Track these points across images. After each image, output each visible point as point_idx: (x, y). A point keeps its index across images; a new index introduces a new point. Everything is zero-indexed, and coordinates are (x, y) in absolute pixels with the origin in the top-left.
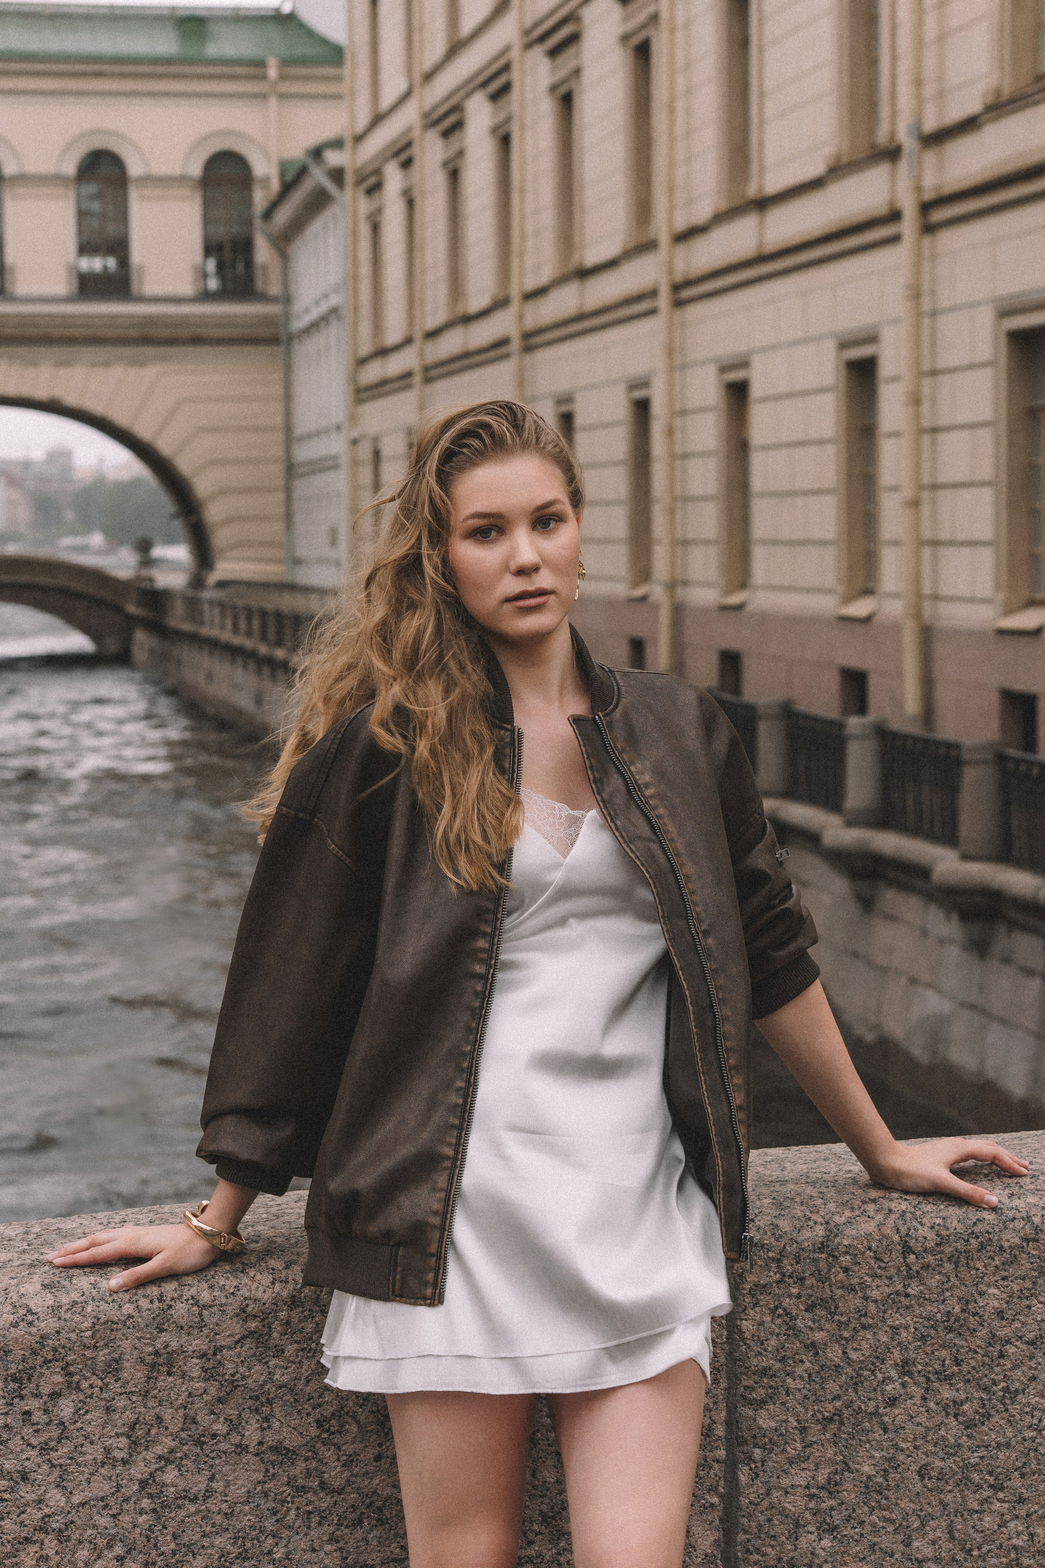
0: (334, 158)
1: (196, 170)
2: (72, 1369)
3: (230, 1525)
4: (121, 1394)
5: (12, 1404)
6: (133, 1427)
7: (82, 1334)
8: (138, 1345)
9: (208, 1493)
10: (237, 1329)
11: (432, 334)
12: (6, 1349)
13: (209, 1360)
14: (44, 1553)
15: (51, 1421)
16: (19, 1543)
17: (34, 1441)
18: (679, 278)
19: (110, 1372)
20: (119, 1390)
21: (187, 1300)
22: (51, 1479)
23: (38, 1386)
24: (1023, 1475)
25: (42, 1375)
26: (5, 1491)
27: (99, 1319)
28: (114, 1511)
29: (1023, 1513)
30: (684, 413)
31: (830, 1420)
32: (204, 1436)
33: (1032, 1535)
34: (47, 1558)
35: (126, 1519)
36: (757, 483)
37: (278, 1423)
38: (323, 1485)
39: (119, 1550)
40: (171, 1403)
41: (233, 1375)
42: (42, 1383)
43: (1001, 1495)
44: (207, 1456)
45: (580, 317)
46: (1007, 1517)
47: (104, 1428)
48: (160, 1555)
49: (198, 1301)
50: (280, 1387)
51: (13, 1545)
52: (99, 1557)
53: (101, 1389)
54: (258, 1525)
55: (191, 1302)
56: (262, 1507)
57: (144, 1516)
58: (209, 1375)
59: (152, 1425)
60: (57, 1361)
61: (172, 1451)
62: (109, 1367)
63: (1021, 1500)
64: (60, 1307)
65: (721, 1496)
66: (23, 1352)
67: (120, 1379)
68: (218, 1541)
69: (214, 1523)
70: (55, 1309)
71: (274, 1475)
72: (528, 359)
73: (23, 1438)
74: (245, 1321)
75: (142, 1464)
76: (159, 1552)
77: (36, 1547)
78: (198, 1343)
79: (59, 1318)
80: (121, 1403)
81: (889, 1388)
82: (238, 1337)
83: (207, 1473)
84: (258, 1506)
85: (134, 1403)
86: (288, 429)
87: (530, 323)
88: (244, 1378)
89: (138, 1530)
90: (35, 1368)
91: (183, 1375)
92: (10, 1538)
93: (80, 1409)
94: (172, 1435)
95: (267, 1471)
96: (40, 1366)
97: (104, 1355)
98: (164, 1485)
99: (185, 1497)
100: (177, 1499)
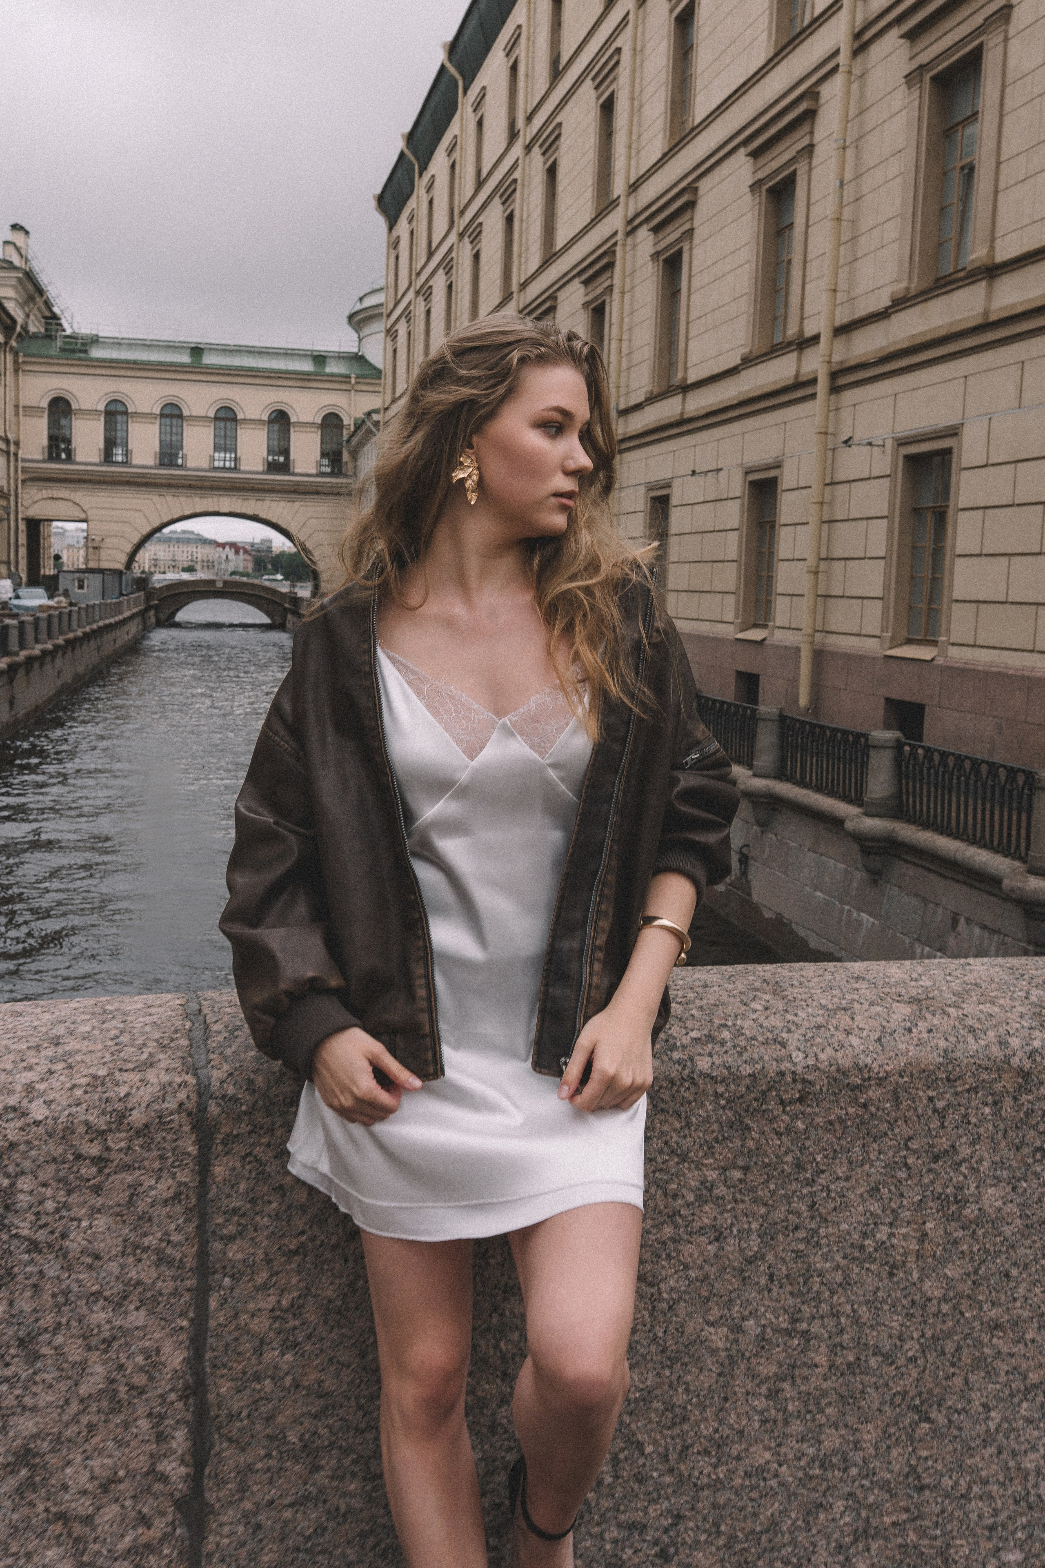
0: (376, 417)
31: (296, 1252)
65: (192, 1320)
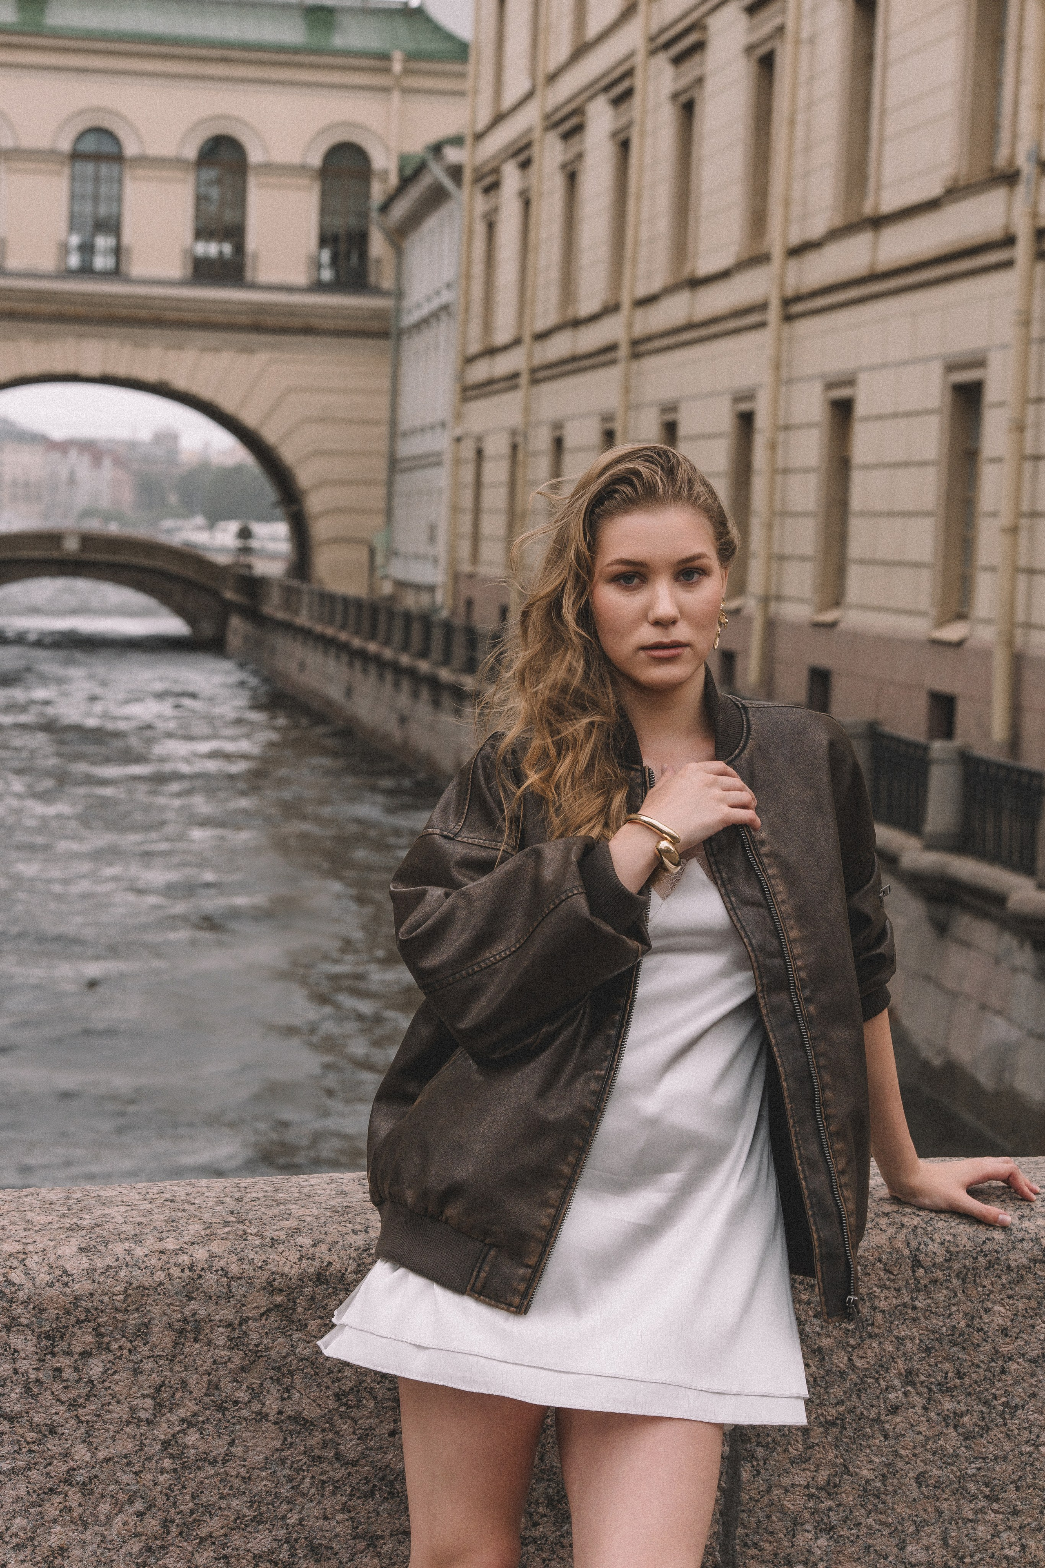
0: (453, 155)
1: (316, 160)
2: (103, 1330)
3: (246, 1489)
4: (148, 1357)
5: (44, 1360)
6: (158, 1389)
7: (114, 1298)
8: (168, 1311)
9: (228, 1458)
10: (263, 1301)
11: (542, 336)
12: (41, 1307)
13: (234, 1329)
14: (67, 1504)
15: (80, 1379)
16: (45, 1493)
17: (63, 1397)
18: (790, 292)
19: (139, 1336)
20: (147, 1354)
21: (217, 1271)
22: (78, 1433)
23: (69, 1345)
24: (1018, 1489)
25: (73, 1334)
26: (34, 1442)
27: (131, 1284)
28: (136, 1468)
29: (1016, 1525)
30: (787, 428)
31: (833, 1424)
32: (226, 1402)
33: (1023, 1547)
34: (70, 1509)
35: (147, 1477)
36: (857, 502)
37: (298, 1394)
38: (338, 1457)
39: (139, 1505)
40: (196, 1369)
41: (257, 1346)
42: (74, 1342)
43: (995, 1506)
44: (229, 1422)
45: (690, 326)
46: (1001, 1528)
47: (130, 1389)
48: (178, 1513)
49: (227, 1273)
50: (302, 1360)
51: (38, 1495)
52: (120, 1512)
53: (130, 1351)
54: (273, 1490)
55: (220, 1273)
56: (279, 1474)
57: (165, 1475)
58: (234, 1344)
59: (177, 1389)
60: (89, 1321)
61: (195, 1415)
62: (139, 1330)
63: (1015, 1512)
64: (95, 1270)
66: (57, 1311)
67: (148, 1342)
68: (235, 1503)
69: (231, 1486)
70: (90, 1272)
71: (291, 1444)
72: (635, 366)
73: (53, 1393)
74: (271, 1294)
75: (166, 1426)
76: (178, 1510)
77: (60, 1498)
78: (226, 1313)
79: (94, 1281)
80: (147, 1366)
81: (891, 1396)
82: (263, 1310)
83: (227, 1438)
84: (274, 1472)
85: (161, 1366)
86: (393, 422)
87: (639, 330)
88: (267, 1349)
89: (159, 1489)
90: (67, 1327)
91: (209, 1343)
92: (36, 1488)
93: (108, 1369)
94: (195, 1399)
95: (285, 1439)
96: (73, 1326)
97: (134, 1319)
98: (186, 1447)
99: (205, 1460)
100: (197, 1461)
